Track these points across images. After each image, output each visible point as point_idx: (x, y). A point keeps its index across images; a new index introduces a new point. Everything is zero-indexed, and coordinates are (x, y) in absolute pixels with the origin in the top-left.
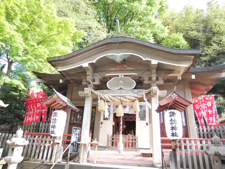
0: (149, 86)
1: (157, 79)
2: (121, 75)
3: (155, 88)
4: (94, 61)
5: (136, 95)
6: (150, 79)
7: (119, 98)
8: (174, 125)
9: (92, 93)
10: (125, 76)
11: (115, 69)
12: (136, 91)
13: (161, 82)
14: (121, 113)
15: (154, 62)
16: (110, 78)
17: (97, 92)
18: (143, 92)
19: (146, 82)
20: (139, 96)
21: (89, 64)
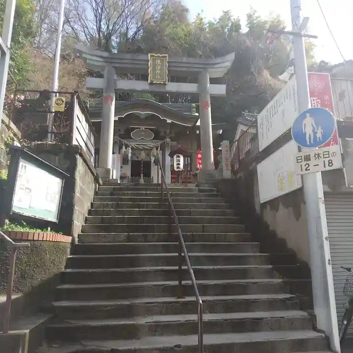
0: (163, 138)
1: (170, 133)
2: (142, 128)
3: (168, 140)
4: (123, 117)
5: (154, 144)
6: (165, 132)
7: (142, 146)
8: (178, 163)
9: (120, 141)
10: (145, 128)
11: (136, 122)
12: (154, 141)
13: (173, 135)
14: (143, 156)
15: (169, 121)
16: (133, 129)
17: (125, 141)
18: (159, 143)
19: (162, 134)
20: (157, 145)
21: (119, 118)
